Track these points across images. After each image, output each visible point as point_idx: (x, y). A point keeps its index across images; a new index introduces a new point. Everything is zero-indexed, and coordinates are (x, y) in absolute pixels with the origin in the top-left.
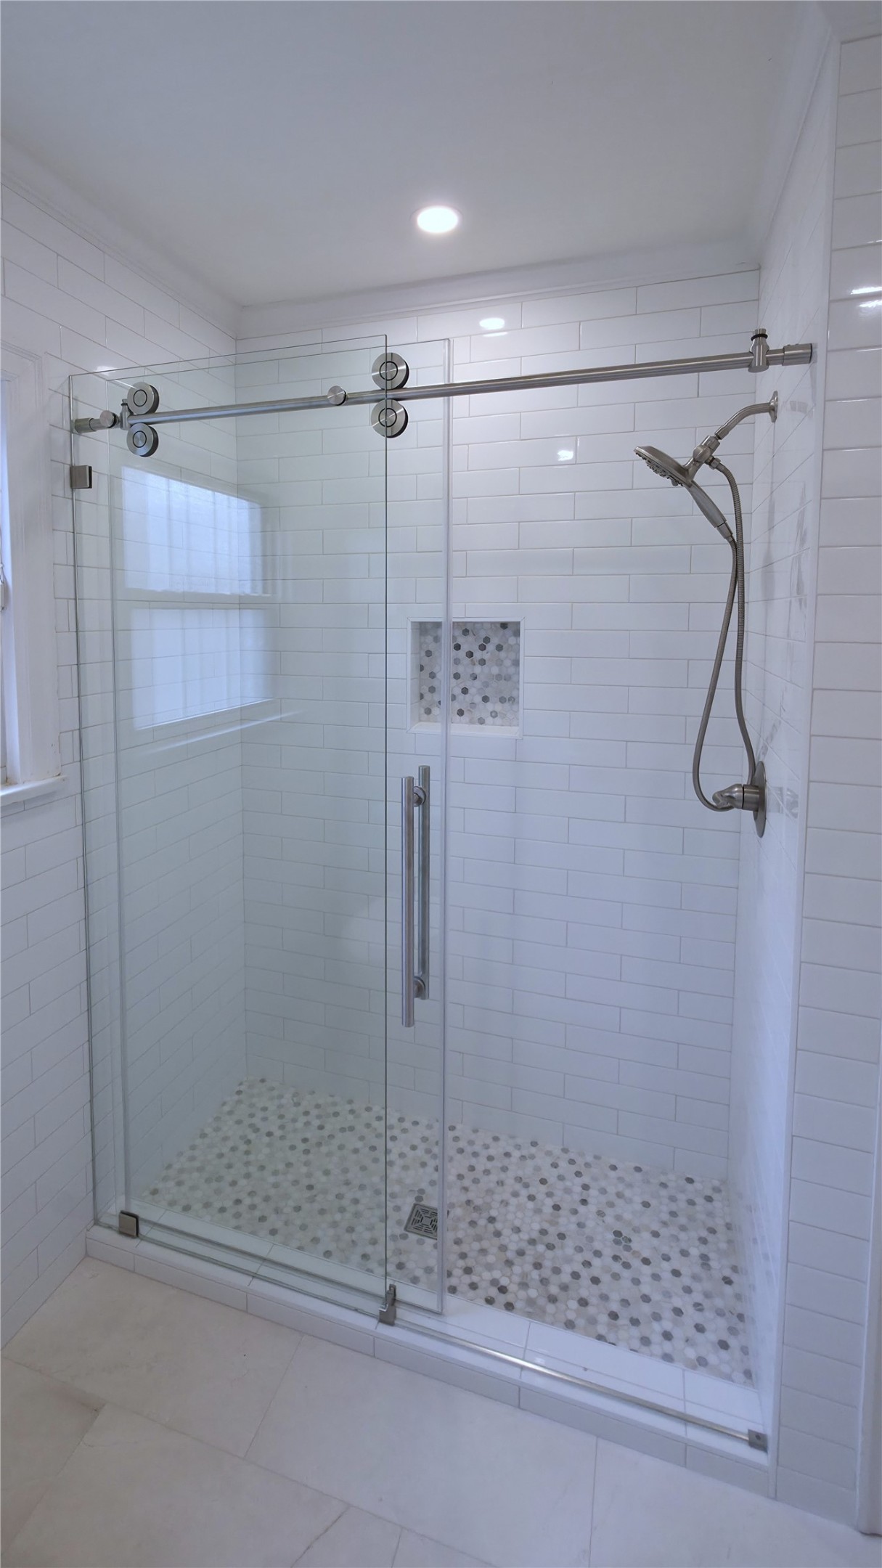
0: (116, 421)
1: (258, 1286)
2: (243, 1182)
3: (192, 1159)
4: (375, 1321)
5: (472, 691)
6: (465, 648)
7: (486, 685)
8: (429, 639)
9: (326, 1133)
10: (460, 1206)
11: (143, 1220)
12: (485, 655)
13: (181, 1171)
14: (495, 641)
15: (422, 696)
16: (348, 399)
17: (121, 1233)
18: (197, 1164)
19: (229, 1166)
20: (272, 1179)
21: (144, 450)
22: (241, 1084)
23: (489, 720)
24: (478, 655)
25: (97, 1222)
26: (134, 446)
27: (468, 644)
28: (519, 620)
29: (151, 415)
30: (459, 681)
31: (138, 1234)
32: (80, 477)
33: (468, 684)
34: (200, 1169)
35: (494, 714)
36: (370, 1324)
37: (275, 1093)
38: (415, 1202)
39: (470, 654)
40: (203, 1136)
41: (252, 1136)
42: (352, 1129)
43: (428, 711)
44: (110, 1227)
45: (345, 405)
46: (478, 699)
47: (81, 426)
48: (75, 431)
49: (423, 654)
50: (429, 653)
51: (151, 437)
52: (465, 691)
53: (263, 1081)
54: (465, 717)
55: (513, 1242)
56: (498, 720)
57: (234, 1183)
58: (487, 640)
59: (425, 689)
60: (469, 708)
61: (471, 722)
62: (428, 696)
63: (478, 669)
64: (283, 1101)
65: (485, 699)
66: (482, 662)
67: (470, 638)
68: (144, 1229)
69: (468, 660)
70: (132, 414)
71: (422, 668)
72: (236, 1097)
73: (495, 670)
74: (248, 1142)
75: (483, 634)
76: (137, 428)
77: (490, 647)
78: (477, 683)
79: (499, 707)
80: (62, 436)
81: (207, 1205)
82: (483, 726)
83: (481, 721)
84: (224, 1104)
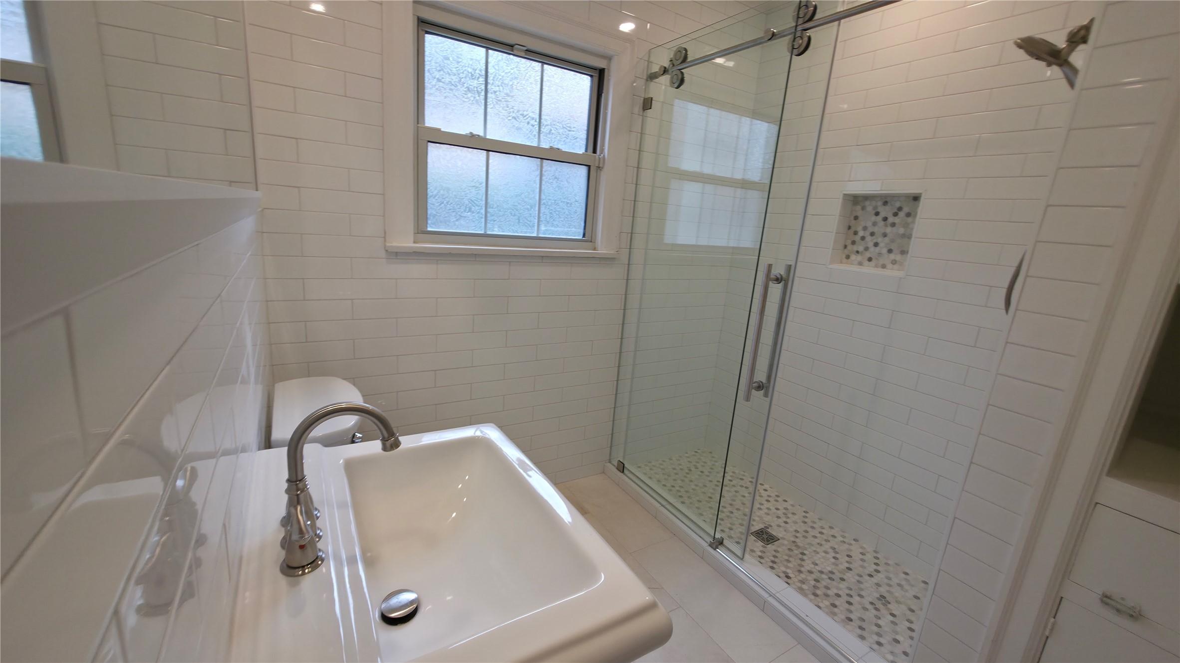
0: (665, 71)
1: (662, 509)
2: (679, 482)
3: (661, 464)
4: (707, 545)
5: (881, 245)
6: (882, 215)
7: (893, 241)
8: (859, 208)
9: (732, 483)
10: (788, 541)
11: (626, 468)
12: (896, 220)
13: (654, 466)
14: (906, 210)
15: (845, 247)
16: (776, 35)
17: (617, 469)
18: (662, 467)
19: (676, 474)
20: (693, 487)
21: (676, 85)
22: (699, 450)
23: (889, 266)
24: (891, 219)
25: (610, 462)
26: (672, 83)
27: (885, 211)
28: (921, 192)
29: (683, 64)
30: (874, 237)
31: (623, 472)
32: (647, 104)
33: (879, 240)
34: (662, 469)
35: (894, 262)
36: (705, 545)
37: (714, 459)
38: (763, 527)
39: (885, 219)
40: (670, 459)
41: (693, 469)
42: (747, 488)
43: (848, 257)
44: (614, 465)
45: (774, 40)
46: (885, 251)
47: (652, 77)
48: (649, 80)
49: (852, 218)
50: (856, 218)
51: (680, 77)
52: (876, 245)
53: (711, 453)
54: (873, 263)
55: (808, 565)
56: (896, 266)
57: (675, 480)
58: (900, 209)
59: (849, 242)
60: (877, 257)
61: (876, 266)
62: (850, 247)
63: (889, 230)
64: (717, 464)
65: (890, 251)
66: (893, 225)
67: (887, 208)
68: (625, 471)
69: (882, 223)
70: (674, 65)
71: (849, 228)
72: (693, 453)
73: (901, 231)
74: (690, 470)
75: (898, 204)
76: (674, 73)
77: (902, 214)
78: (887, 239)
79: (898, 257)
80: (641, 83)
81: (659, 481)
82: (885, 270)
83: (884, 266)
84: (687, 453)
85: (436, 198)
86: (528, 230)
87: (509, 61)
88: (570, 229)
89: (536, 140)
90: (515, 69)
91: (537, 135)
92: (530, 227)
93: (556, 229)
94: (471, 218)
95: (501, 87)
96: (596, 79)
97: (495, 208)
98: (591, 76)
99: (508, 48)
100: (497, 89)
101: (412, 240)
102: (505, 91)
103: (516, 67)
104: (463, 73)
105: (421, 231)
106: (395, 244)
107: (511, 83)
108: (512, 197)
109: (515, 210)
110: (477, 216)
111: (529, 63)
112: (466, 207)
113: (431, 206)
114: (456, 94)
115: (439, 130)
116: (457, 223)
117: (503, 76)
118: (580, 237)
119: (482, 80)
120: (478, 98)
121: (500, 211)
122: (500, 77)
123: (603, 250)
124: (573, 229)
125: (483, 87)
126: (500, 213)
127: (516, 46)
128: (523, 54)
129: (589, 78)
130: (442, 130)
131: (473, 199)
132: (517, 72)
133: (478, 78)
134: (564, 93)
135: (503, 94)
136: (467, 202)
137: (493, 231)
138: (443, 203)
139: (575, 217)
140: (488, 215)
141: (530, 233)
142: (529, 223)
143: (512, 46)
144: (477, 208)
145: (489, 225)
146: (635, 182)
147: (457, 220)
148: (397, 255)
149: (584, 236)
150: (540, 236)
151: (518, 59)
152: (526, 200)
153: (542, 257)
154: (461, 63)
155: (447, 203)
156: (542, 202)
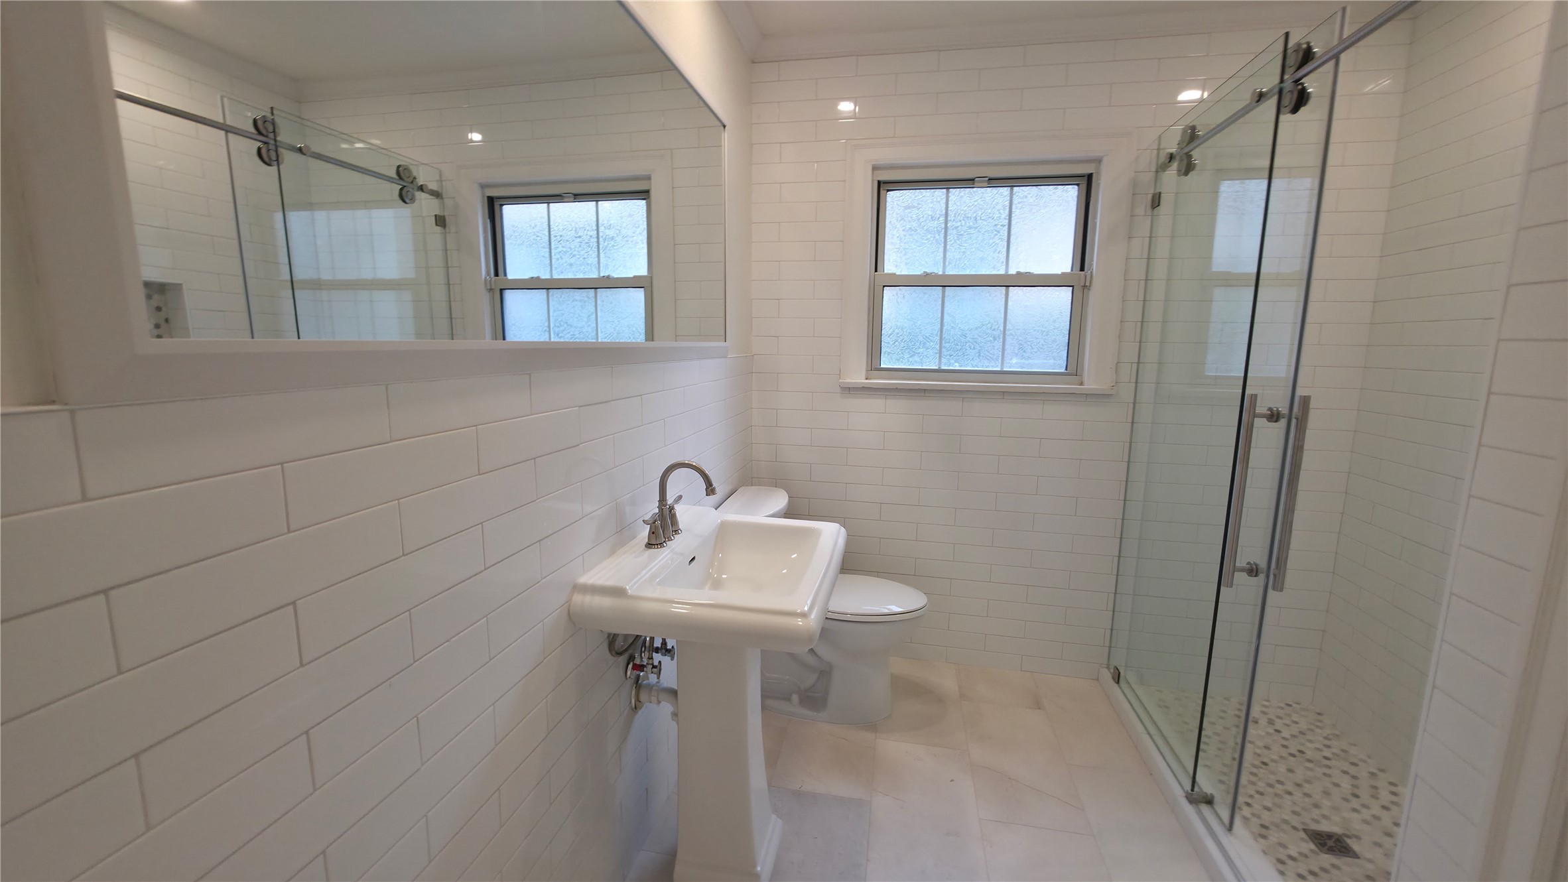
0: (1172, 159)
1: (1146, 737)
4: (1184, 794)
9: (1326, 762)
11: (1124, 678)
17: (1113, 677)
21: (1184, 173)
25: (1107, 668)
29: (1192, 145)
31: (1118, 682)
32: (1156, 200)
36: (1180, 794)
37: (1319, 724)
41: (1262, 722)
44: (1110, 672)
47: (1161, 168)
51: (1189, 161)
68: (1121, 682)
70: (1180, 150)
72: (1282, 705)
76: (1182, 159)
85: (891, 337)
86: (991, 364)
87: (972, 194)
88: (1046, 361)
89: (1004, 267)
90: (979, 200)
91: (1005, 262)
92: (993, 360)
93: (1027, 362)
94: (925, 354)
95: (963, 222)
96: (1084, 187)
97: (952, 343)
98: (1078, 185)
99: (968, 182)
100: (959, 224)
101: (864, 377)
102: (968, 224)
103: (981, 198)
104: (923, 217)
105: (873, 366)
106: (849, 380)
107: (974, 215)
108: (971, 329)
109: (975, 344)
110: (931, 352)
111: (995, 190)
112: (920, 344)
113: (886, 344)
114: (916, 238)
115: (895, 274)
116: (911, 359)
117: (965, 211)
118: (1063, 370)
119: (942, 219)
120: (938, 237)
121: (957, 345)
122: (962, 212)
123: (1091, 384)
124: (1052, 361)
125: (943, 226)
126: (957, 347)
127: (976, 179)
128: (986, 185)
129: (1076, 187)
130: (897, 274)
131: (927, 335)
132: (982, 203)
133: (939, 218)
134: (1042, 211)
135: (965, 228)
136: (921, 339)
137: (949, 366)
138: (897, 341)
139: (1054, 347)
140: (943, 350)
141: (993, 366)
142: (992, 356)
143: (973, 180)
144: (932, 344)
145: (944, 360)
146: (1141, 298)
147: (911, 357)
148: (850, 390)
149: (1066, 369)
150: (1005, 369)
151: (983, 190)
152: (989, 331)
153: (1004, 392)
154: (921, 209)
155: (902, 341)
156: (1008, 333)
